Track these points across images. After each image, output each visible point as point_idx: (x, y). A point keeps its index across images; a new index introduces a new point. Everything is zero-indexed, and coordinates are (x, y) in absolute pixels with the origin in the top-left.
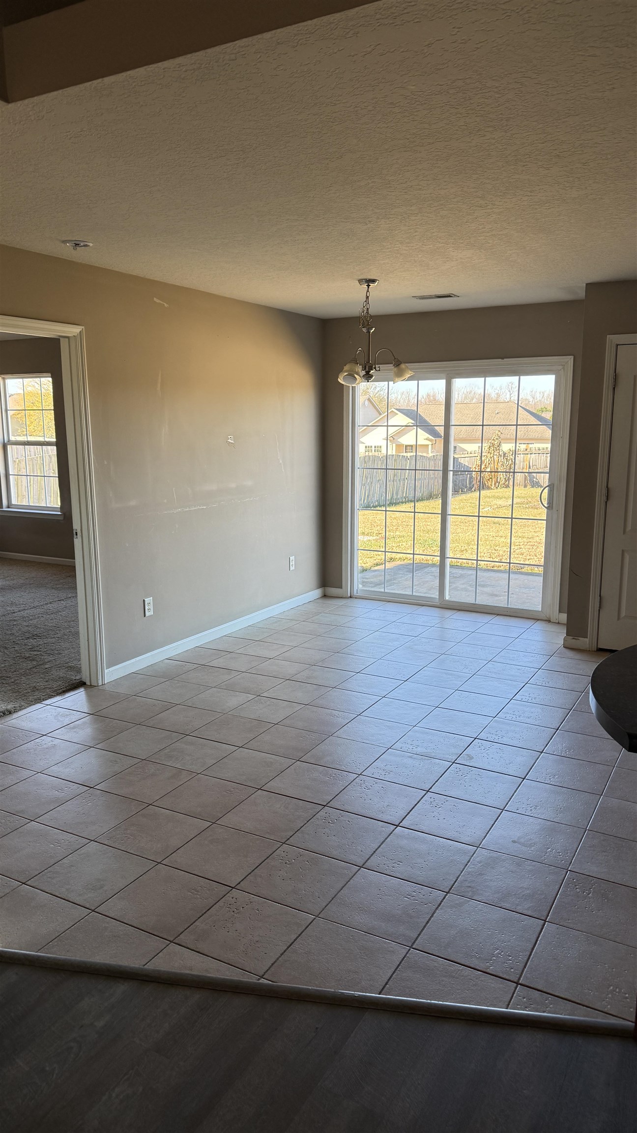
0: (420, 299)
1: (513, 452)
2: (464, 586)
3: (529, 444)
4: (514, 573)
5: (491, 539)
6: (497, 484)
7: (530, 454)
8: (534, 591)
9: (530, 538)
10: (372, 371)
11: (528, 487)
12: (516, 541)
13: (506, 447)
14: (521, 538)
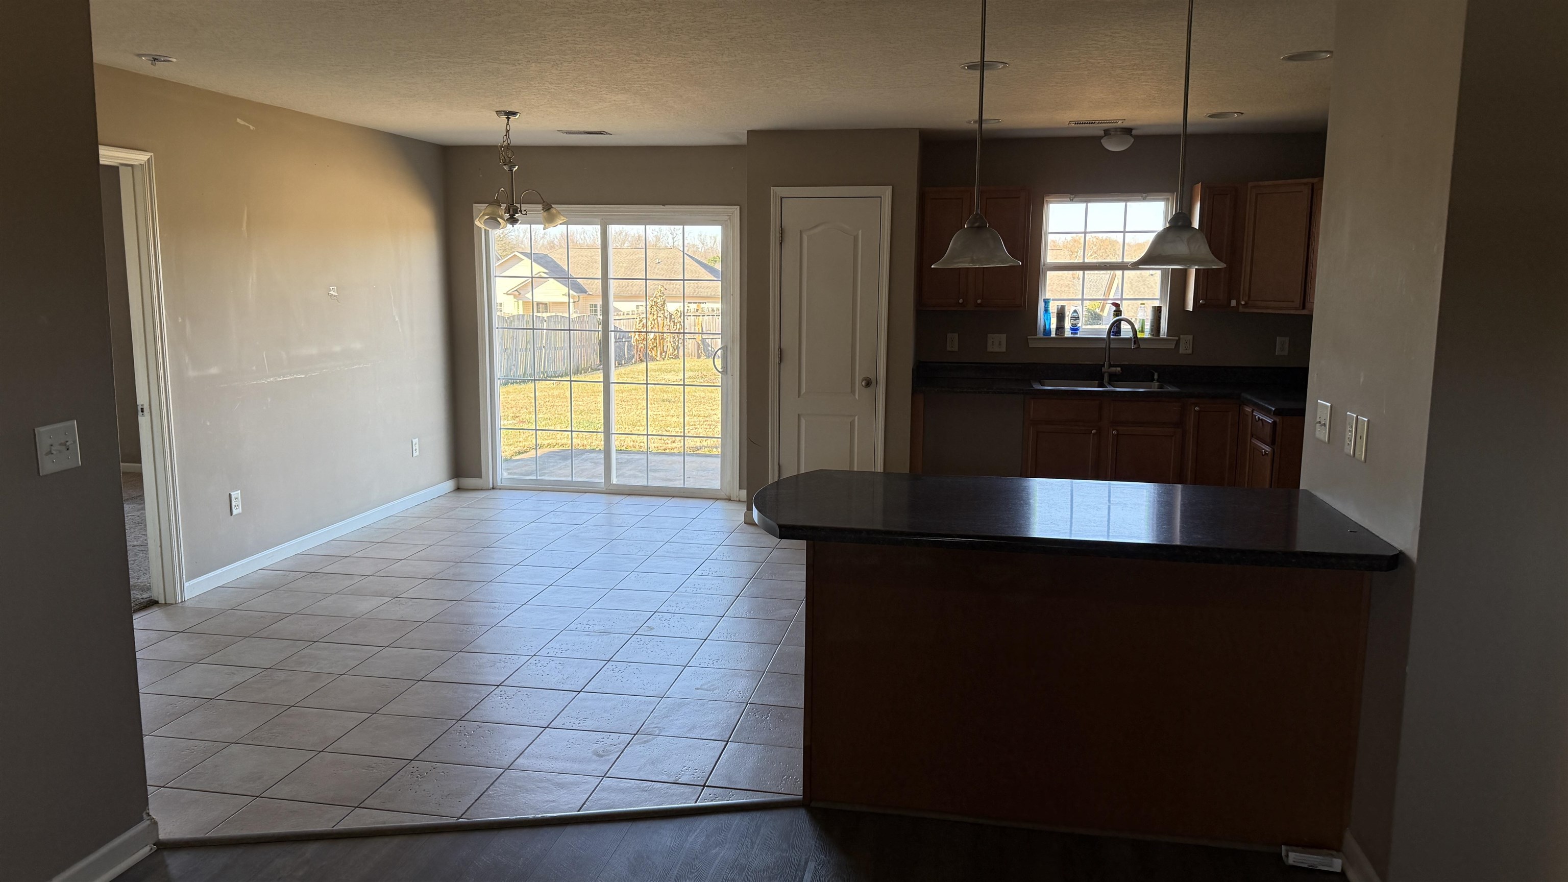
0: (567, 133)
1: (681, 314)
2: (632, 472)
3: (701, 303)
4: (689, 455)
5: (661, 419)
6: (664, 354)
7: (703, 316)
8: (713, 473)
9: (706, 417)
10: (517, 215)
11: (702, 358)
12: (690, 420)
13: (672, 307)
14: (695, 418)
